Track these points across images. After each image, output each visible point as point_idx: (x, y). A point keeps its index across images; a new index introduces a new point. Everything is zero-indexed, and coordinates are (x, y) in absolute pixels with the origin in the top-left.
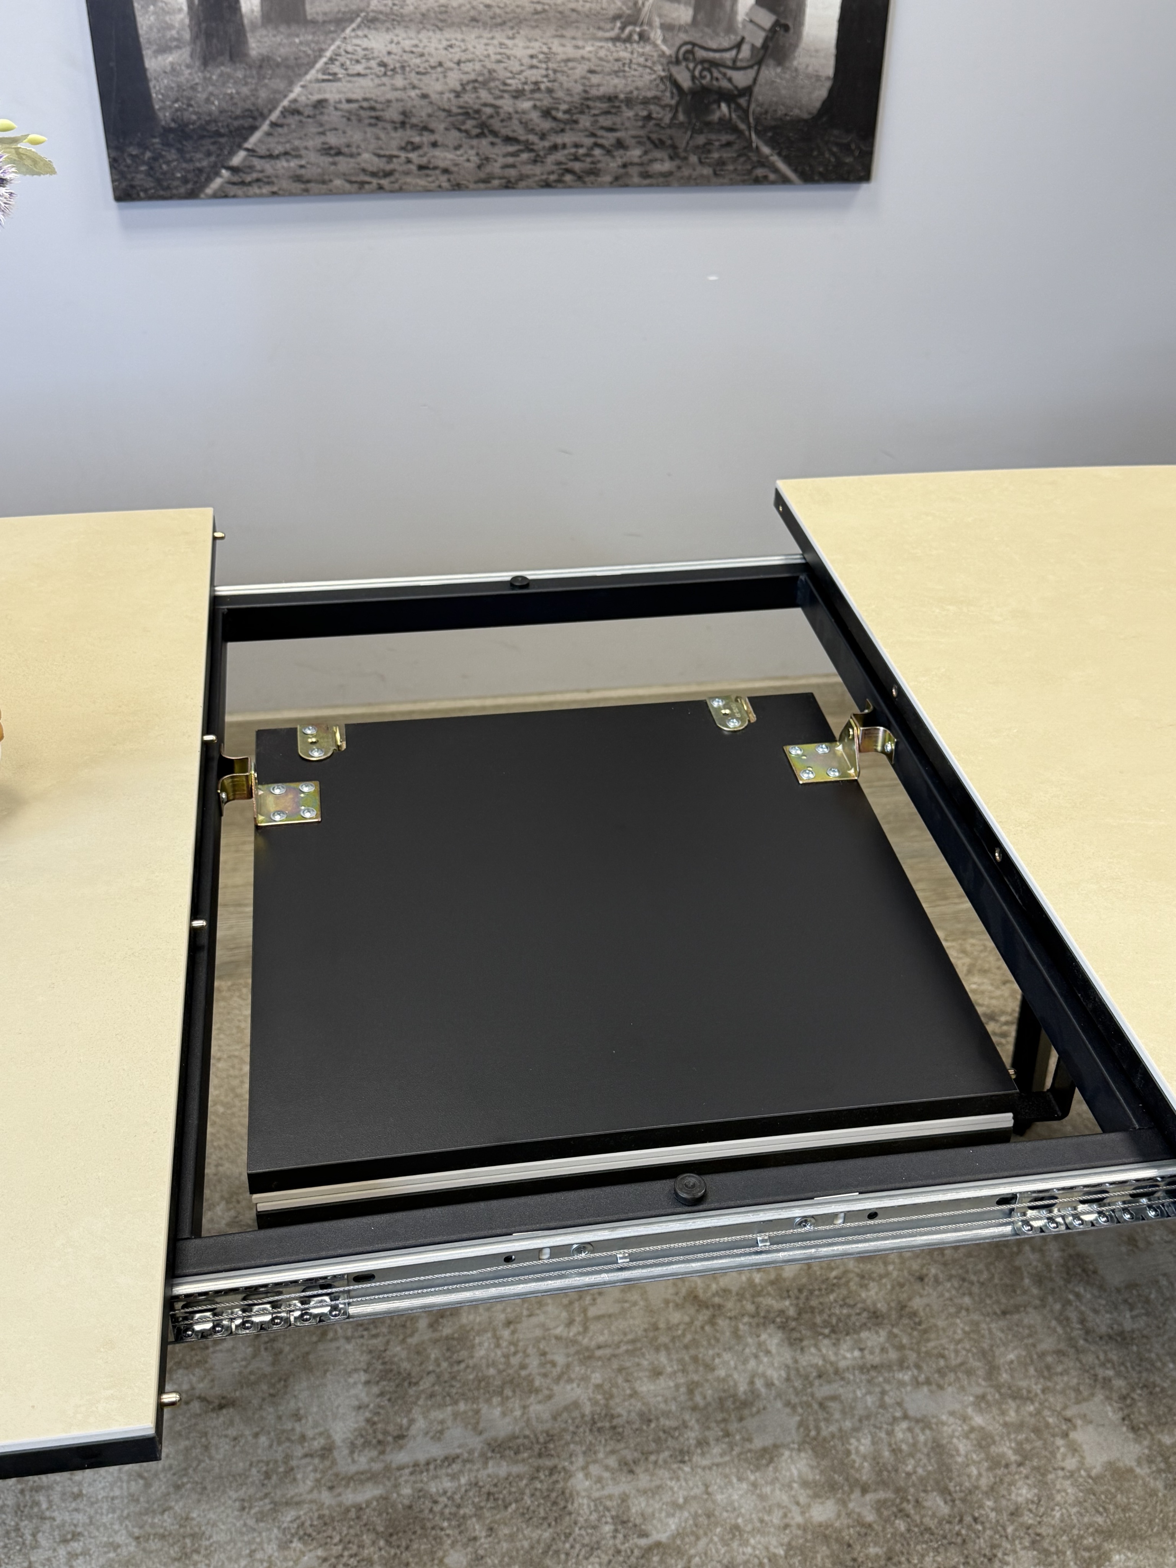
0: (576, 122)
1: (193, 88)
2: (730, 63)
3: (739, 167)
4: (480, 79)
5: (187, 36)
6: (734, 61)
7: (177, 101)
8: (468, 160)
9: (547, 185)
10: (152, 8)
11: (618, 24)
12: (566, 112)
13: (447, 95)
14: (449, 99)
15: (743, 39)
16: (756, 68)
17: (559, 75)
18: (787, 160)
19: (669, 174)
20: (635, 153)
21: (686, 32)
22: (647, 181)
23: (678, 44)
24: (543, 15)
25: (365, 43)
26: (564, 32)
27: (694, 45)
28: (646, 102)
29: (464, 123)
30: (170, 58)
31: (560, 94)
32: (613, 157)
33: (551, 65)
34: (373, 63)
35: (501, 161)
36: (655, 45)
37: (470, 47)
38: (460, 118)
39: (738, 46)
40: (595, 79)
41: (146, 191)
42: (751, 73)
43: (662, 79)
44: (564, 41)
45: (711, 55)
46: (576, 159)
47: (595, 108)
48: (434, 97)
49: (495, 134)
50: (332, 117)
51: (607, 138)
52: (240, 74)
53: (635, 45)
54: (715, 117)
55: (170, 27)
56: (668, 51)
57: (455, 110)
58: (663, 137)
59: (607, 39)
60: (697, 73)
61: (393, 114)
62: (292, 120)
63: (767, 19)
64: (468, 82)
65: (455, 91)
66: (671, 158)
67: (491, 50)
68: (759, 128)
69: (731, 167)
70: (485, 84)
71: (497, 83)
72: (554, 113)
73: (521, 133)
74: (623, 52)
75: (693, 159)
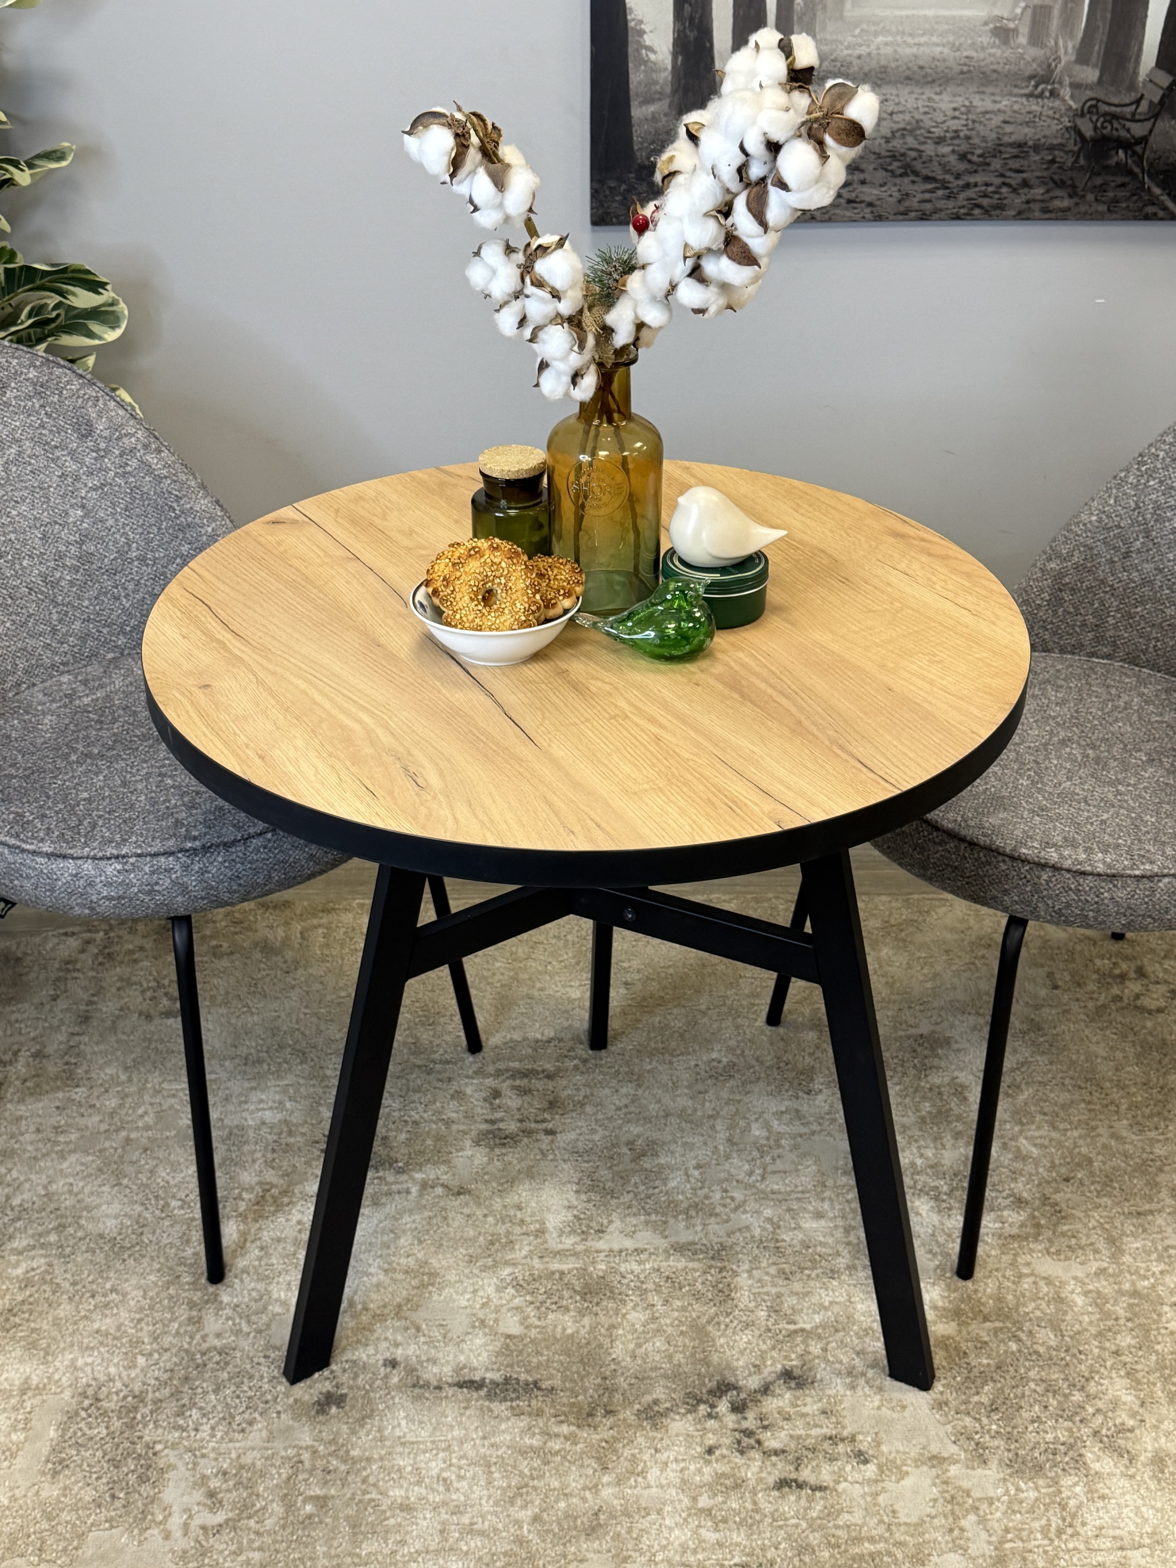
0: (988, 164)
2: (1129, 116)
3: (1131, 205)
4: (909, 127)
5: (668, 90)
6: (1134, 114)
7: (653, 143)
8: (891, 196)
9: (957, 217)
10: (643, 67)
11: (1033, 83)
12: (979, 156)
13: (877, 142)
14: (880, 145)
15: (1142, 96)
16: (1153, 120)
17: (976, 125)
19: (1069, 209)
20: (1038, 192)
21: (1092, 89)
22: (1047, 216)
23: (1084, 98)
24: (968, 75)
26: (985, 89)
27: (1098, 100)
28: (1051, 148)
29: (890, 164)
30: (652, 108)
31: (976, 141)
32: (1018, 194)
33: (970, 116)
35: (920, 196)
36: (1064, 101)
37: (902, 100)
38: (888, 160)
39: (1138, 102)
40: (1008, 129)
41: (617, 217)
42: (1148, 125)
43: (1067, 129)
44: (983, 96)
45: (1113, 109)
46: (985, 195)
47: (1006, 152)
49: (916, 173)
51: (1015, 179)
53: (1046, 100)
54: (1112, 162)
55: (655, 83)
56: (1074, 106)
57: (884, 153)
58: (1064, 178)
59: (1022, 95)
60: (1099, 124)
63: (1165, 79)
64: (898, 130)
65: (885, 137)
66: (1071, 196)
67: (920, 103)
68: (1152, 171)
69: (1124, 205)
70: (911, 131)
71: (923, 131)
72: (969, 156)
73: (939, 175)
74: (1035, 106)
75: (1090, 197)
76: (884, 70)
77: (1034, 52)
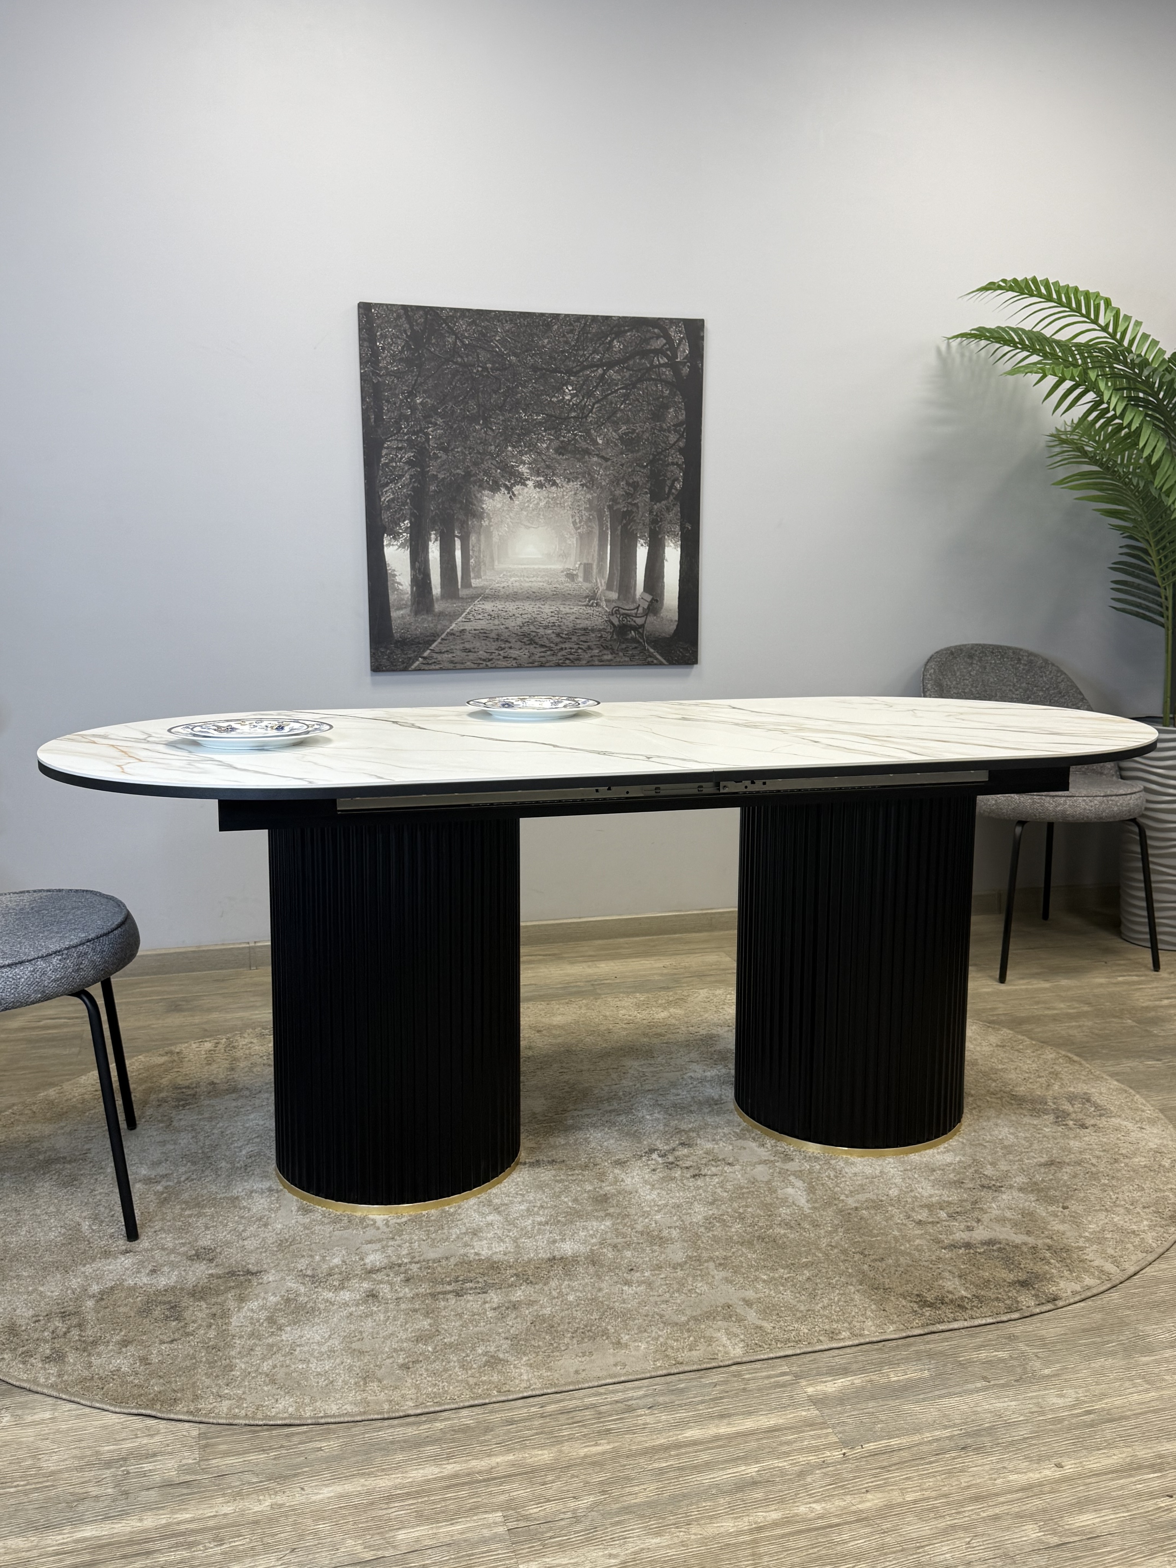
0: (571, 639)
1: (410, 624)
2: (634, 615)
3: (641, 658)
4: (530, 621)
5: (409, 603)
6: (636, 614)
7: (402, 629)
8: (525, 655)
9: (558, 665)
10: (396, 592)
11: (587, 599)
12: (566, 635)
14: (517, 629)
15: (639, 605)
16: (645, 617)
17: (563, 620)
18: (661, 654)
19: (611, 660)
20: (596, 652)
21: (615, 602)
22: (602, 664)
23: (612, 607)
24: (556, 596)
25: (483, 607)
26: (565, 602)
27: (619, 608)
28: (600, 630)
29: (523, 639)
30: (402, 612)
31: (564, 627)
32: (587, 653)
33: (560, 616)
34: (486, 615)
35: (539, 655)
36: (603, 608)
37: (526, 608)
38: (522, 637)
39: (637, 608)
40: (578, 621)
41: (385, 668)
42: (644, 619)
43: (606, 621)
44: (565, 606)
45: (626, 611)
46: (571, 654)
47: (578, 633)
48: (511, 628)
49: (537, 644)
50: (467, 636)
51: (584, 645)
52: (430, 619)
53: (594, 608)
54: (629, 637)
55: (403, 600)
56: (608, 610)
57: (519, 634)
58: (608, 645)
59: (583, 605)
60: (621, 619)
61: (493, 635)
62: (451, 637)
63: (648, 597)
64: (525, 622)
65: (519, 626)
66: (612, 654)
67: (535, 610)
68: (648, 641)
69: (637, 659)
70: (532, 623)
71: (537, 623)
72: (561, 635)
73: (547, 643)
74: (590, 610)
75: (621, 654)
76: (516, 593)
77: (586, 585)
